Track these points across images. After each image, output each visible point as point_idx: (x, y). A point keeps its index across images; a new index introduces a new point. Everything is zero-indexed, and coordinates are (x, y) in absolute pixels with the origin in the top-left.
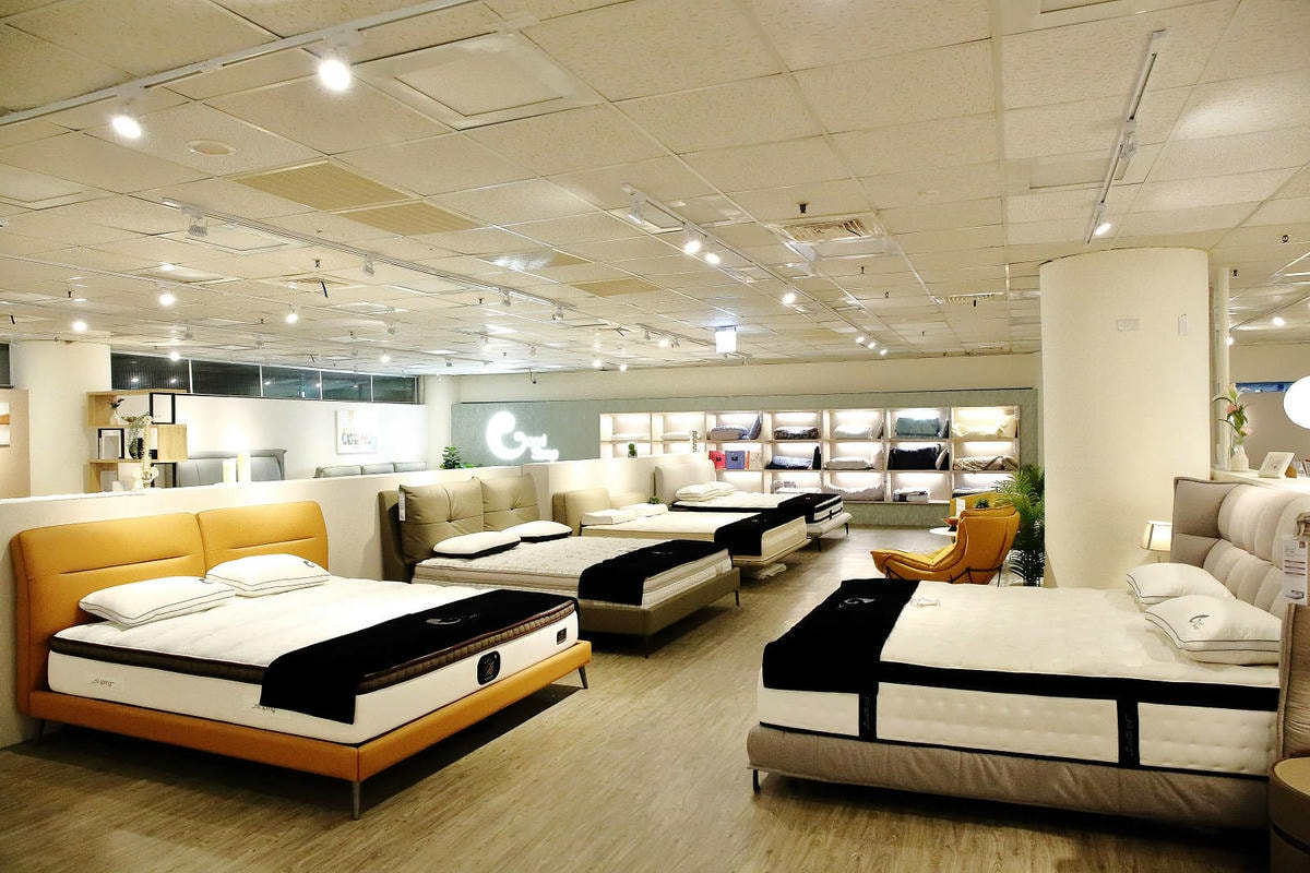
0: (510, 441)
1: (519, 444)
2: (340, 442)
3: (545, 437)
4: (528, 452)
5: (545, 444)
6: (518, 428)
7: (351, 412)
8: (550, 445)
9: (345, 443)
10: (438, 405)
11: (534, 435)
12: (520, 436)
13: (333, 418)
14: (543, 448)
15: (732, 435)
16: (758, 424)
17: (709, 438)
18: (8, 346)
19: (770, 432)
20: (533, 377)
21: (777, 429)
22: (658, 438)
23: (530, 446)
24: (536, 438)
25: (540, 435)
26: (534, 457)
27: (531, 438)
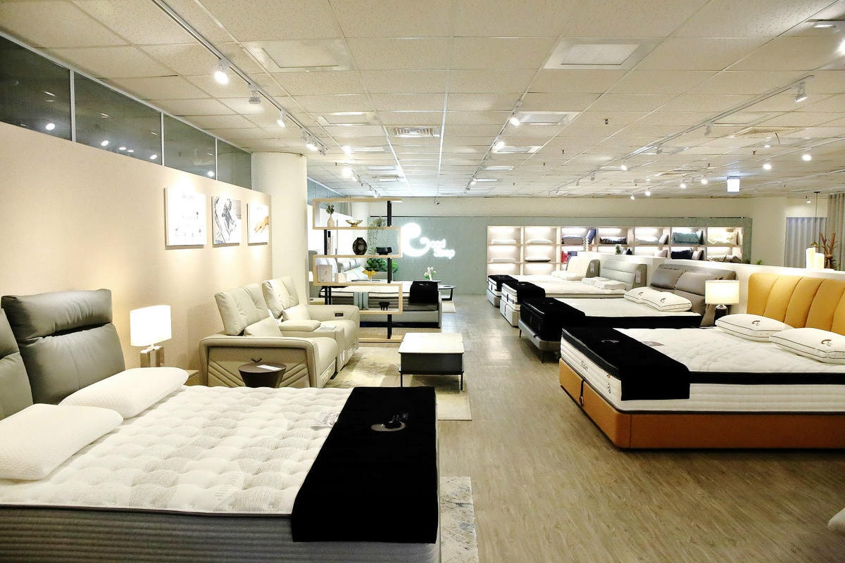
0: (416, 244)
1: (424, 246)
4: (431, 252)
5: (444, 246)
6: (423, 234)
8: (448, 247)
11: (436, 240)
12: (424, 240)
14: (442, 249)
15: (578, 241)
16: (594, 234)
17: (563, 243)
18: (250, 155)
19: (598, 240)
20: (437, 200)
21: (602, 238)
22: (522, 243)
23: (433, 247)
24: (438, 242)
25: (441, 240)
26: (435, 255)
27: (433, 242)
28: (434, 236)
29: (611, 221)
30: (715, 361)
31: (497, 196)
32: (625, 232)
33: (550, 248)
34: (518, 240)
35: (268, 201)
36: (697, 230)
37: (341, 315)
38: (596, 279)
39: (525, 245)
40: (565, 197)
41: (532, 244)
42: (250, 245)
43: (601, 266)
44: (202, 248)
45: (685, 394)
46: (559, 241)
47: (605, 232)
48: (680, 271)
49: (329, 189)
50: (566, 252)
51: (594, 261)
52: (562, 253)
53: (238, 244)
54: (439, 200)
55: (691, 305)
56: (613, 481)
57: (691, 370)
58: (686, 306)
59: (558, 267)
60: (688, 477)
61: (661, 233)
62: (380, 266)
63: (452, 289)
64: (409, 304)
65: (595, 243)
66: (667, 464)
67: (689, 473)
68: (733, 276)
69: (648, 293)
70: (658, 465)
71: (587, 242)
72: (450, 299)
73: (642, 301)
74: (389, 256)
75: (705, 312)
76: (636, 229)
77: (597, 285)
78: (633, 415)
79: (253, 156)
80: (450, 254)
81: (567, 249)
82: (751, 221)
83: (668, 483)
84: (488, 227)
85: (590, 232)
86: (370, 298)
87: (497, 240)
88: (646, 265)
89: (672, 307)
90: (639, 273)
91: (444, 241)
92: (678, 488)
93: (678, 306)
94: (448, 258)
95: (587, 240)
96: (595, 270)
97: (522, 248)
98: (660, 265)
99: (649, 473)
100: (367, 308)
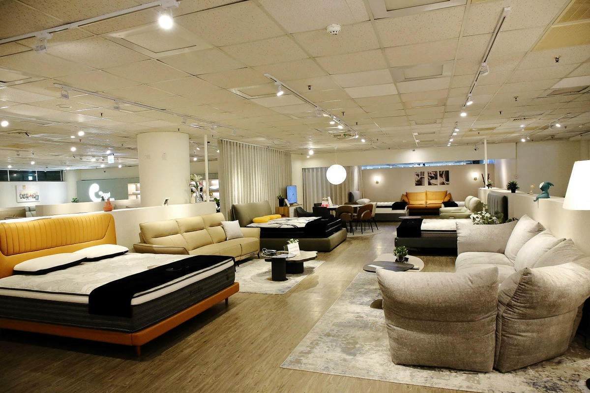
0: (97, 195)
2: (19, 197)
3: (109, 193)
4: (104, 199)
5: (110, 196)
6: (101, 190)
7: (24, 186)
8: (112, 196)
9: (21, 198)
10: (71, 182)
12: (101, 193)
13: (14, 188)
28: (105, 191)
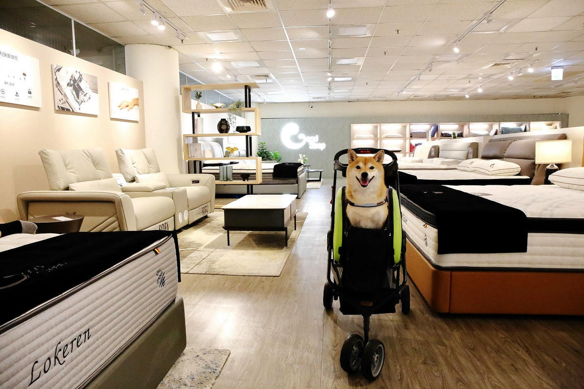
0: (295, 139)
1: (300, 141)
3: (317, 136)
4: (307, 145)
5: (317, 140)
6: (301, 131)
8: (320, 141)
11: (310, 136)
12: (302, 136)
14: (316, 142)
15: (423, 135)
16: (436, 129)
17: (411, 137)
18: (124, 46)
19: (440, 134)
20: (311, 104)
21: (443, 132)
22: (379, 137)
23: (308, 141)
24: (312, 137)
25: (314, 135)
26: (310, 148)
27: (309, 137)
28: (309, 133)
29: (449, 119)
30: (557, 207)
31: (358, 100)
32: (462, 127)
33: (401, 141)
34: (376, 135)
35: (140, 86)
36: (521, 125)
37: (198, 182)
38: (435, 159)
39: (381, 139)
40: (412, 100)
41: (387, 137)
42: (112, 119)
43: (440, 150)
44: (37, 111)
45: (521, 247)
46: (408, 135)
47: (445, 128)
48: (509, 141)
49: (221, 93)
50: (414, 144)
51: (434, 147)
52: (411, 145)
53: (95, 116)
54: (312, 105)
55: (519, 169)
56: (420, 361)
57: (528, 215)
58: (515, 170)
59: (408, 155)
60: (526, 357)
61: (491, 127)
62: (268, 156)
63: (321, 172)
64: (273, 179)
65: (437, 136)
66: (497, 336)
67: (528, 351)
68: (564, 137)
69: (479, 162)
70: (484, 337)
71: (430, 136)
72: (320, 180)
73: (472, 169)
74: (248, 133)
75: (534, 175)
76: (470, 125)
77: (436, 162)
78: (454, 273)
79: (127, 48)
80: (322, 146)
81: (414, 142)
82: (567, 116)
83: (498, 365)
84: (352, 125)
85: (433, 128)
86: (234, 174)
87: (357, 135)
88: (477, 143)
89: (501, 171)
90: (471, 150)
91: (317, 137)
92: (513, 377)
93: (507, 171)
94: (320, 150)
95: (430, 134)
96: (435, 153)
97: (379, 141)
98: (491, 140)
99: (473, 349)
100: (231, 179)
